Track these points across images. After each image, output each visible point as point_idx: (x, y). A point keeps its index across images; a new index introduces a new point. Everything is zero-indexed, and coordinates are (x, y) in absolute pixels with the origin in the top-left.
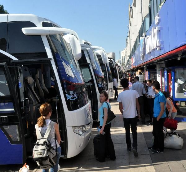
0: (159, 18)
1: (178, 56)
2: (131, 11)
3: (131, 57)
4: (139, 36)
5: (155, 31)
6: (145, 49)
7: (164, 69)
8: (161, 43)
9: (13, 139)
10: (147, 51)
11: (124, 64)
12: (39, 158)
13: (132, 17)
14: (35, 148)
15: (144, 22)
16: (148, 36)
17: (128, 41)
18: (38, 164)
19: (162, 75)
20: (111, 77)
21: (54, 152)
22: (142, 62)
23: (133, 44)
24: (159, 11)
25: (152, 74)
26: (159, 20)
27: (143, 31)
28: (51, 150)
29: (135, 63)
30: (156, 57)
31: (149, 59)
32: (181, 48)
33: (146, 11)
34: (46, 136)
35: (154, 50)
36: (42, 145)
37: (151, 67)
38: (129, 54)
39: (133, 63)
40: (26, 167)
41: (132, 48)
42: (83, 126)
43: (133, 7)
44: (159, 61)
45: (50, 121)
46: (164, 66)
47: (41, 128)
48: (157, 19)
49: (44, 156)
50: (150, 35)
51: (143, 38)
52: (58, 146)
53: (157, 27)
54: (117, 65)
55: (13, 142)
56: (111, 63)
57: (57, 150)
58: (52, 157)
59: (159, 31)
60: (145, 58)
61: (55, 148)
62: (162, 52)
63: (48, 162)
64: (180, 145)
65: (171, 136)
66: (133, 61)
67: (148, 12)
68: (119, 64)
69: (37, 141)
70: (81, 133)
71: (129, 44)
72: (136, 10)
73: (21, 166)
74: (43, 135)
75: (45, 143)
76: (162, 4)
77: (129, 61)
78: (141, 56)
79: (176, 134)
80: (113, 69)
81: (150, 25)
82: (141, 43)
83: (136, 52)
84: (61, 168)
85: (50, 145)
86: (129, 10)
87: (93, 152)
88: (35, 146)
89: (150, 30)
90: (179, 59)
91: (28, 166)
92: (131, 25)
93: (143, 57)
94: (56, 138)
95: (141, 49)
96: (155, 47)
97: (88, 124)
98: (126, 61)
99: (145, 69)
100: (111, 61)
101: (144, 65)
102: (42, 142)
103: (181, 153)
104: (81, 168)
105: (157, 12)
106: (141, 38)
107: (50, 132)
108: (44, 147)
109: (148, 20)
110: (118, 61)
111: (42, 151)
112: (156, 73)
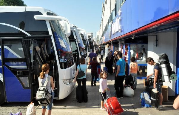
0: (121, 11)
1: (133, 37)
2: (104, 7)
3: (102, 36)
4: (108, 23)
5: (118, 20)
6: (111, 31)
7: (123, 44)
8: (122, 27)
9: (25, 86)
10: (113, 33)
11: (98, 41)
12: (40, 99)
13: (104, 10)
14: (37, 93)
15: (112, 14)
16: (113, 23)
17: (101, 26)
18: (39, 102)
19: (122, 48)
20: (89, 48)
21: (50, 96)
22: (110, 39)
23: (104, 28)
24: (121, 7)
25: (116, 48)
26: (121, 13)
27: (111, 20)
28: (48, 94)
29: (105, 40)
30: (118, 36)
31: (114, 38)
32: (135, 32)
33: (113, 7)
34: (45, 85)
35: (117, 32)
36: (43, 90)
37: (115, 43)
38: (102, 34)
39: (104, 40)
40: (32, 104)
41: (103, 30)
42: (70, 79)
43: (105, 4)
44: (120, 39)
45: (48, 75)
46: (123, 42)
47: (42, 79)
48: (119, 12)
49: (43, 98)
50: (115, 22)
51: (111, 24)
52: (53, 91)
53: (119, 18)
54: (93, 41)
55: (25, 88)
56: (90, 40)
57: (51, 94)
58: (48, 98)
59: (121, 20)
60: (111, 37)
61: (50, 93)
62: (122, 33)
63: (45, 102)
64: (132, 94)
65: (126, 88)
66: (104, 39)
67: (114, 8)
68: (95, 41)
69: (39, 88)
70: (68, 84)
71: (101, 28)
72: (107, 6)
73: (29, 103)
74: (43, 84)
75: (44, 89)
76: (123, 3)
77: (101, 38)
78: (109, 35)
79: (129, 87)
80: (91, 43)
81: (115, 16)
82: (109, 27)
83: (106, 33)
84: (54, 106)
85: (48, 91)
86: (103, 6)
87: (75, 97)
88: (38, 91)
89: (115, 19)
90: (133, 38)
91: (33, 104)
92: (103, 16)
93: (111, 36)
94: (51, 86)
95: (109, 31)
96: (118, 30)
97: (73, 78)
98: (100, 38)
99: (111, 44)
100: (90, 38)
101: (110, 42)
102: (42, 88)
103: (132, 99)
104: (68, 106)
105: (120, 8)
106: (110, 24)
107: (48, 82)
108: (43, 92)
109: (114, 13)
110: (94, 38)
111: (42, 95)
112: (118, 47)
